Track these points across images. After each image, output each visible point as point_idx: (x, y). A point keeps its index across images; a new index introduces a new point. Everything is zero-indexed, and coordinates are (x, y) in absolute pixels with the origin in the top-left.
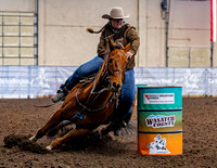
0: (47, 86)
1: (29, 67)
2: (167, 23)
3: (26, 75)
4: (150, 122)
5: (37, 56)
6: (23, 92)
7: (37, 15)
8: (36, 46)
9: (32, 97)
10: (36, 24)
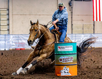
0: (14, 44)
1: (5, 35)
2: (72, 13)
3: (4, 39)
4: (61, 60)
5: (9, 30)
6: (2, 48)
7: (8, 10)
8: (8, 25)
9: (7, 49)
10: (8, 14)
